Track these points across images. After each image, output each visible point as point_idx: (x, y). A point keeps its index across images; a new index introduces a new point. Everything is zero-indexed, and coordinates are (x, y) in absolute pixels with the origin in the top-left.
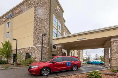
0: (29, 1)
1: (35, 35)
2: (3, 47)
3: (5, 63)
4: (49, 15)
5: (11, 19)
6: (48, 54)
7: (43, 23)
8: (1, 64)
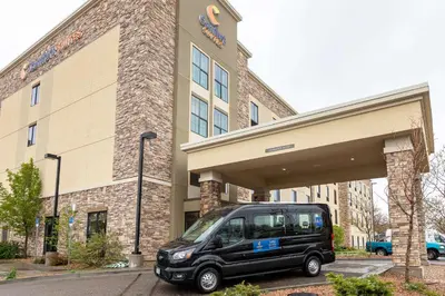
0: (106, 5)
1: (121, 137)
2: (13, 187)
3: (17, 257)
4: (171, 51)
5: (44, 71)
6: (168, 212)
7: (147, 87)
8: (3, 258)
